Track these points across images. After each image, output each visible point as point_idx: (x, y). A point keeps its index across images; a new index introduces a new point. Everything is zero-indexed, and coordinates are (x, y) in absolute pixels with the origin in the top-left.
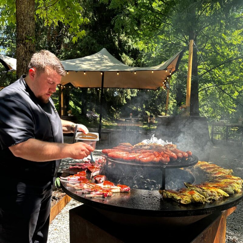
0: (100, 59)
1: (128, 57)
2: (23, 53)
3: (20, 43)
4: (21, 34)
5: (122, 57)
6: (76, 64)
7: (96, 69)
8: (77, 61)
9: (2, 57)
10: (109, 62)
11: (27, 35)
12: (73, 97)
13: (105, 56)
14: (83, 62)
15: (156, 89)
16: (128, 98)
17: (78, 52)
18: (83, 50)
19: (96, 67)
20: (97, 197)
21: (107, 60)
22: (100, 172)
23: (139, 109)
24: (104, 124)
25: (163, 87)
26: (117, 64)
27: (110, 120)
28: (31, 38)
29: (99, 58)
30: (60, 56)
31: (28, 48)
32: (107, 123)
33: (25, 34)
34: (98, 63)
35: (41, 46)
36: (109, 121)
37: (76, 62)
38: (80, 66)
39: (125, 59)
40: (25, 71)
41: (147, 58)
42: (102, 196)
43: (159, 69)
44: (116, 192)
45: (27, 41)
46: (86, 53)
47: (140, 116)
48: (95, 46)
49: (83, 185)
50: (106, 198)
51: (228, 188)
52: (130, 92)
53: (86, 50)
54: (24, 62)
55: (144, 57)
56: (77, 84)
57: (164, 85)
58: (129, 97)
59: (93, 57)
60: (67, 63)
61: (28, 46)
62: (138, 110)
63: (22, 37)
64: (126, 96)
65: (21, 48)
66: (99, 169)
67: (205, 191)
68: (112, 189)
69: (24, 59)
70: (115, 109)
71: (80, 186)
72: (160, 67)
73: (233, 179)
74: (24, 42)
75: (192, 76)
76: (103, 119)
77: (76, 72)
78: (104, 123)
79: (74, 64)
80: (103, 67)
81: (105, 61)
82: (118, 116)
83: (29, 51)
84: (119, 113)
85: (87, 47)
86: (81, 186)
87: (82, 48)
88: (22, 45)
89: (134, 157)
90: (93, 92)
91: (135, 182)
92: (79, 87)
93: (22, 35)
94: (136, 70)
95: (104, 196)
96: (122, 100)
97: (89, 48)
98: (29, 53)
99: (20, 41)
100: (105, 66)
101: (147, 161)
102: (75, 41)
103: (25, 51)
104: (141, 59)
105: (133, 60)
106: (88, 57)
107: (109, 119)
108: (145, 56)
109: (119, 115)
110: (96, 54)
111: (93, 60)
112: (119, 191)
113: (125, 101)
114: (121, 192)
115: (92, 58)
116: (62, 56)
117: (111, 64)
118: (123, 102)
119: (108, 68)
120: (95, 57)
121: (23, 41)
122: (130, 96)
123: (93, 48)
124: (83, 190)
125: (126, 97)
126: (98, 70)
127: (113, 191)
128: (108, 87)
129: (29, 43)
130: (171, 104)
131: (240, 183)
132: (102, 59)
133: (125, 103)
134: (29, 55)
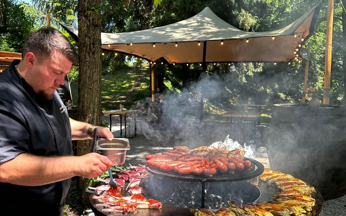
0: (199, 24)
1: (250, 14)
2: (85, 27)
3: (82, 15)
4: (82, 4)
5: (241, 15)
6: (165, 33)
7: (191, 39)
8: (168, 28)
9: (72, 29)
10: (212, 26)
11: (90, 4)
12: (171, 75)
13: (207, 19)
14: (175, 30)
15: (288, 61)
16: (250, 75)
17: (173, 14)
18: (179, 12)
19: (192, 35)
20: (117, 212)
21: (209, 25)
22: (140, 182)
23: (268, 90)
24: (214, 113)
25: (296, 58)
26: (223, 30)
27: (223, 107)
28: (93, 8)
29: (198, 22)
30: (150, 22)
31: (91, 21)
32: (218, 111)
33: (88, 3)
34: (197, 29)
35: (125, 9)
36: (221, 109)
37: (166, 30)
38: (171, 35)
39: (244, 17)
40: (88, 51)
41: (279, 14)
42: (122, 211)
43: (282, 34)
44: (143, 209)
45: (89, 12)
46: (183, 16)
47: (269, 101)
48: (195, 5)
49: (109, 197)
50: (127, 214)
51: (282, 212)
52: (253, 66)
53: (182, 11)
54: (87, 39)
55: (275, 13)
56: (172, 59)
57: (297, 55)
58: (250, 73)
59: (190, 21)
60: (154, 32)
61: (91, 18)
62: (266, 91)
63: (83, 7)
64: (246, 72)
65: (82, 21)
66: (140, 179)
67: (249, 213)
68: (139, 204)
69: (86, 36)
70: (231, 91)
71: (104, 198)
72: (285, 31)
73: (303, 200)
74: (86, 14)
75: (332, 42)
76: (213, 106)
77: (165, 44)
78: (214, 111)
79: (163, 33)
80: (201, 34)
81: (206, 26)
82: (235, 101)
83: (93, 24)
84: (237, 97)
85: (185, 7)
86: (106, 199)
87: (178, 8)
88: (83, 18)
89: (174, 167)
90: (198, 68)
91: (193, 197)
92: (174, 63)
93: (84, 5)
94: (248, 37)
95: (124, 211)
96: (241, 78)
97: (187, 8)
98: (92, 28)
99: (82, 12)
100: (204, 34)
101: (186, 172)
102: (157, 5)
103: (88, 25)
104: (271, 16)
105: (257, 19)
106: (184, 22)
107: (221, 105)
108: (276, 11)
109: (237, 99)
110: (195, 16)
111: (189, 26)
112: (147, 207)
113: (244, 80)
114: (149, 209)
115: (189, 23)
116: (153, 22)
117: (215, 29)
118: (241, 80)
119: (208, 36)
120: (193, 21)
121: (84, 12)
122: (253, 71)
123: (192, 8)
124: (104, 204)
125: (245, 74)
126: (195, 39)
127: (140, 206)
128: (214, 61)
129: (92, 15)
130: (320, 81)
131: (309, 206)
132: (202, 24)
133: (244, 82)
134: (92, 30)
